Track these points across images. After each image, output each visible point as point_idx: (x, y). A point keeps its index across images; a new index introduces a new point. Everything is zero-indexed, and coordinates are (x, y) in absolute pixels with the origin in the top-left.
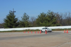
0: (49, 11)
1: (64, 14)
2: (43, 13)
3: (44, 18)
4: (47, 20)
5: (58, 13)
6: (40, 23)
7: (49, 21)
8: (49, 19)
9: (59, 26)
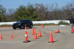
0: (29, 3)
1: (50, 6)
2: (22, 6)
3: (23, 11)
4: (26, 14)
5: (42, 4)
6: (19, 17)
7: (29, 15)
8: (29, 13)
9: (40, 20)
